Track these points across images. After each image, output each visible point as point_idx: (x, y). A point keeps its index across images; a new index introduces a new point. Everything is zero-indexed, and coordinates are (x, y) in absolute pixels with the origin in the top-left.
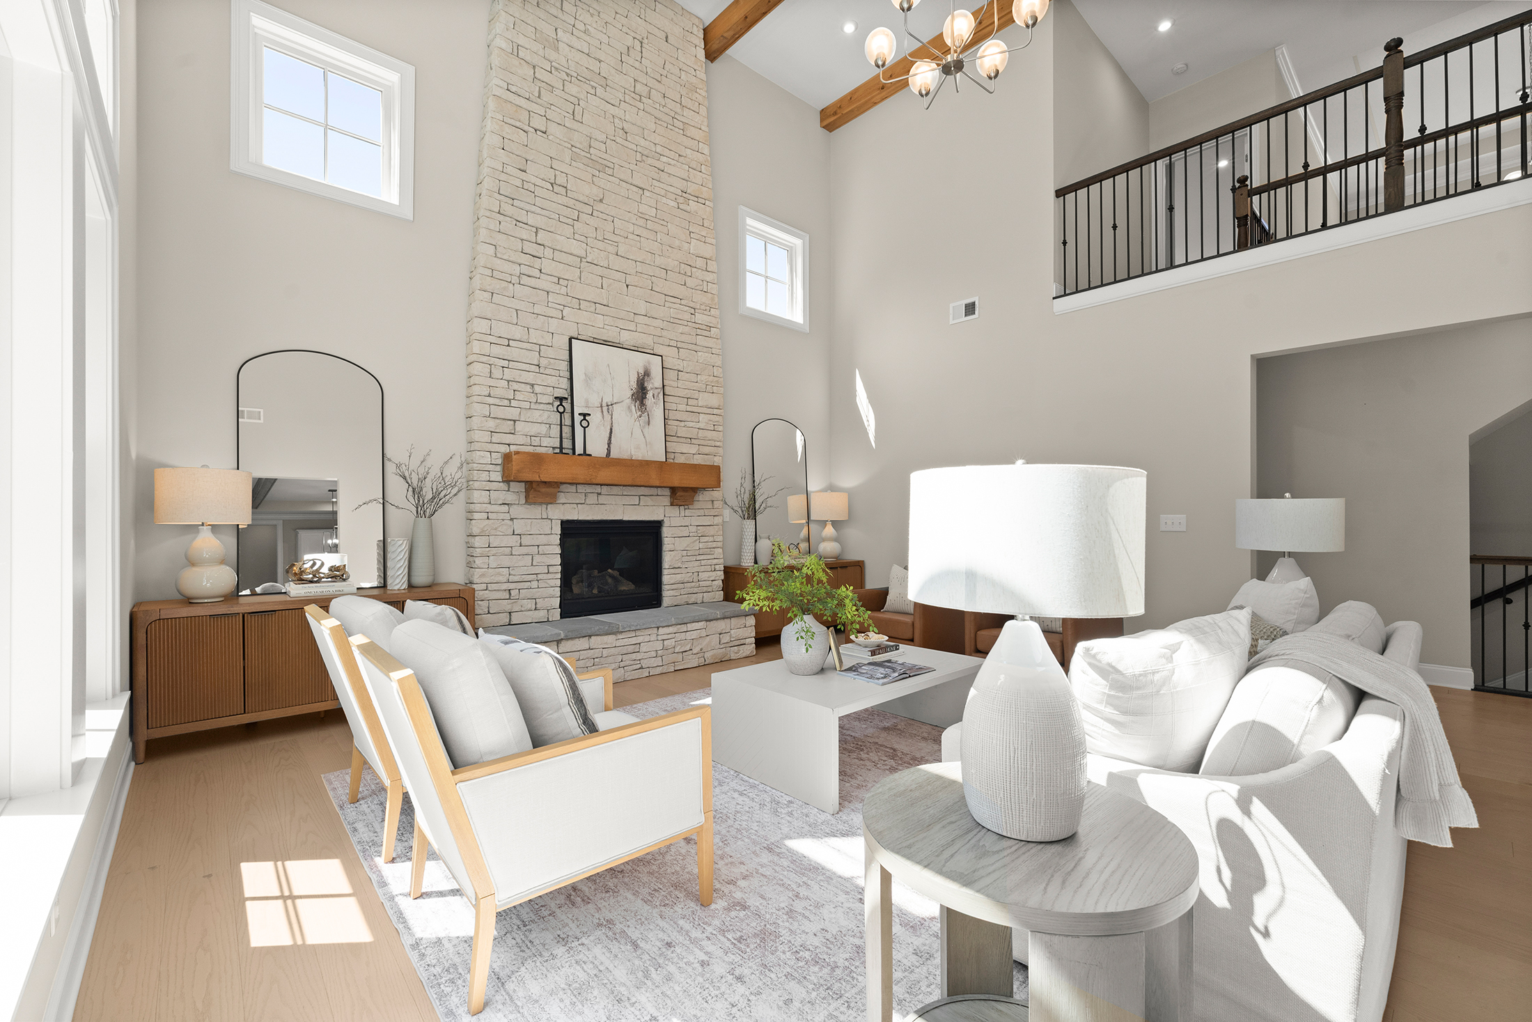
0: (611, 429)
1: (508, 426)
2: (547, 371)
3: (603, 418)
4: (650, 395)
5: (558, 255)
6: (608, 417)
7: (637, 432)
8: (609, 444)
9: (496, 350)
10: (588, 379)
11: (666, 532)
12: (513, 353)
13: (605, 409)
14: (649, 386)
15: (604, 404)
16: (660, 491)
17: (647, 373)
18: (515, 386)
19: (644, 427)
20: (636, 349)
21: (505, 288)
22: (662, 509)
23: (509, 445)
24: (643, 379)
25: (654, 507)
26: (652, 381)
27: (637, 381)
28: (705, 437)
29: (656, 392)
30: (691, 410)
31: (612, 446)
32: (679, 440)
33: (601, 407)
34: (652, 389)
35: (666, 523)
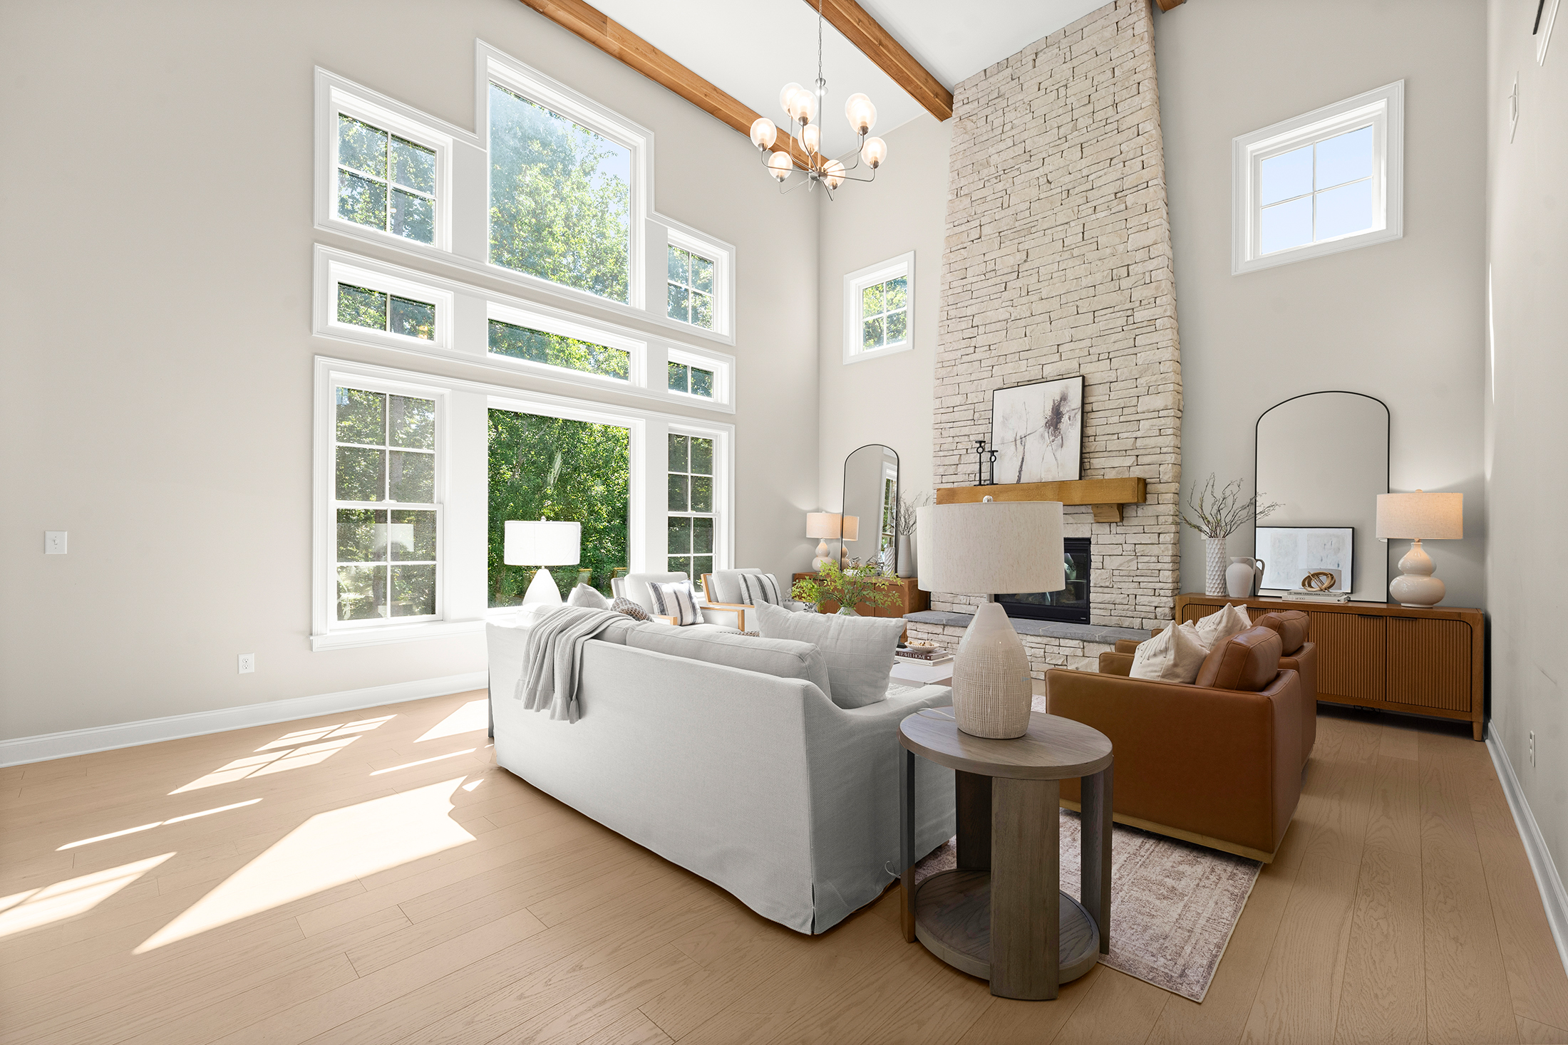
0: (1023, 458)
1: (952, 470)
2: (980, 422)
3: (1016, 450)
4: (1065, 419)
5: (988, 328)
6: (1020, 448)
7: (1049, 456)
8: (1020, 472)
9: (945, 417)
10: (1005, 419)
11: (1094, 549)
12: (956, 416)
13: (1018, 442)
14: (1064, 409)
15: (1018, 438)
16: (1083, 509)
17: (1064, 398)
18: (957, 439)
19: (1056, 450)
20: (1060, 377)
21: (950, 372)
22: (1088, 527)
23: (953, 483)
24: (1059, 406)
25: (1079, 525)
26: (1069, 404)
27: (1052, 409)
28: (1146, 445)
29: (1072, 414)
30: (1125, 420)
31: (1022, 473)
32: (1110, 454)
33: (1015, 441)
34: (1068, 412)
35: (1093, 541)
